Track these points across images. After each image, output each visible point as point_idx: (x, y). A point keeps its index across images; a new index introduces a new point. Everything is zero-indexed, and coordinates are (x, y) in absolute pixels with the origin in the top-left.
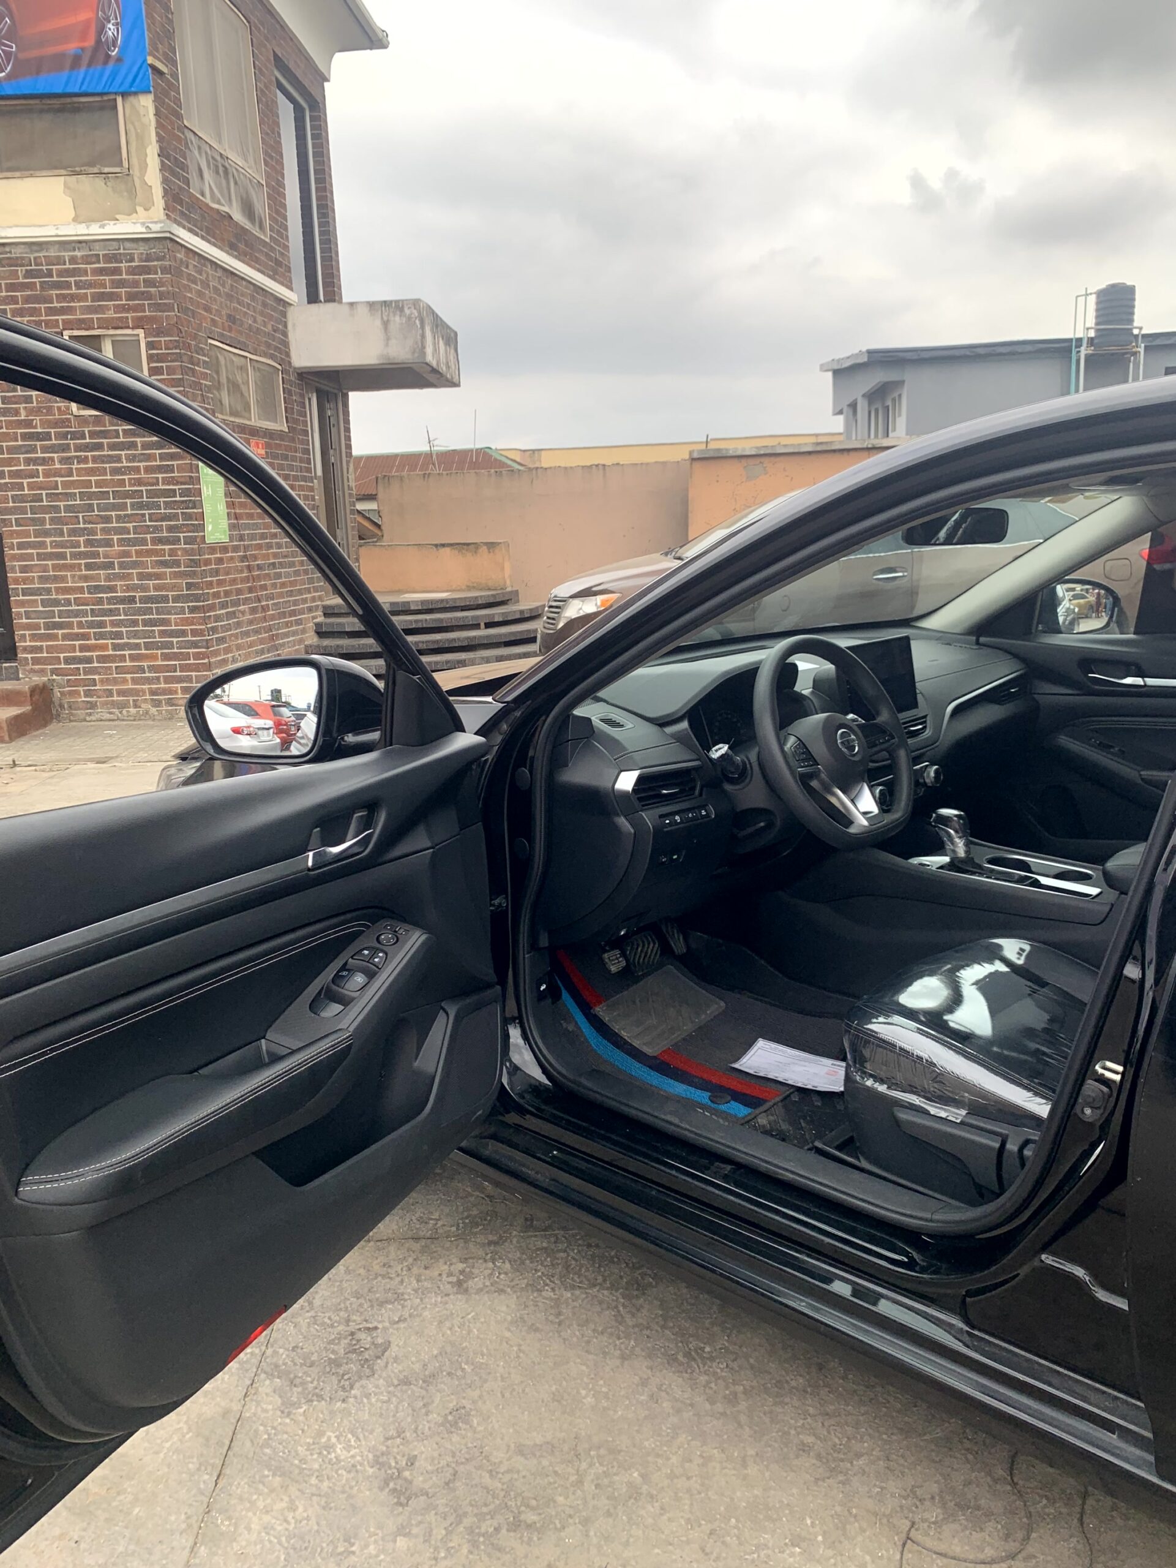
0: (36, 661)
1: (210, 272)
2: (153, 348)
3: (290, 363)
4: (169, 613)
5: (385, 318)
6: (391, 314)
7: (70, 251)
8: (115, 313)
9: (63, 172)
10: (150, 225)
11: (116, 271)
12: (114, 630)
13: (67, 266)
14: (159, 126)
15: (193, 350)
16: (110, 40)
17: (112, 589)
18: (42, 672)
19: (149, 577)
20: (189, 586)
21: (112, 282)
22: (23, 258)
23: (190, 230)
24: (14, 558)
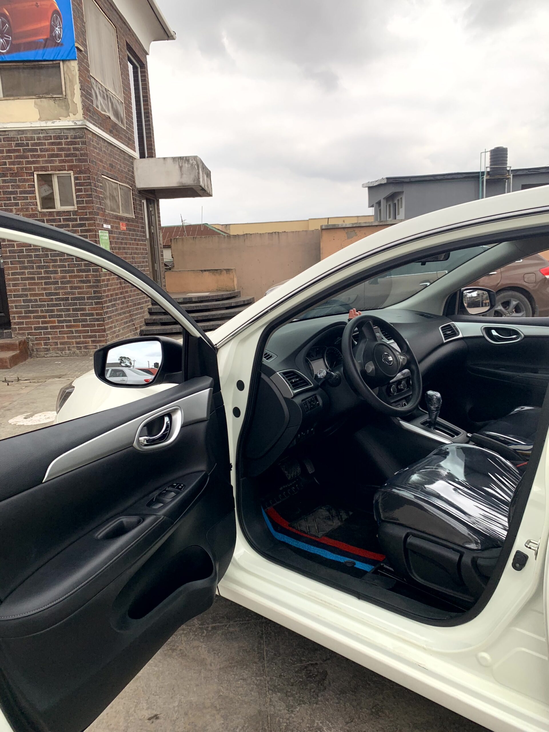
0: (20, 329)
1: (102, 144)
2: (77, 180)
3: (135, 186)
4: (86, 305)
5: (181, 165)
6: (184, 163)
7: (37, 134)
8: (59, 163)
9: (34, 97)
10: (76, 122)
11: (60, 144)
12: (58, 313)
13: (36, 141)
14: (80, 75)
15: (96, 180)
16: (57, 35)
17: (58, 294)
18: (23, 334)
19: (76, 288)
20: (95, 292)
21: (58, 149)
22: (14, 138)
23: (94, 124)
24: (10, 280)
